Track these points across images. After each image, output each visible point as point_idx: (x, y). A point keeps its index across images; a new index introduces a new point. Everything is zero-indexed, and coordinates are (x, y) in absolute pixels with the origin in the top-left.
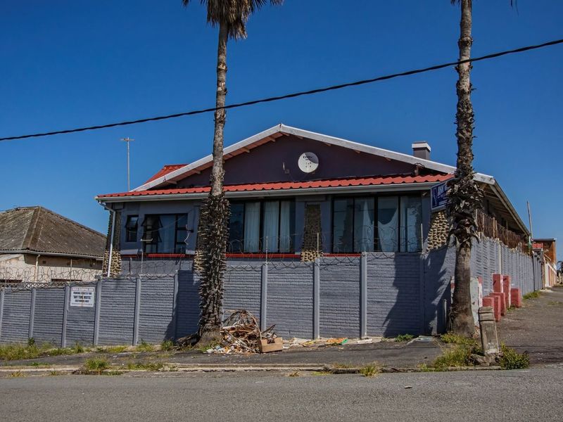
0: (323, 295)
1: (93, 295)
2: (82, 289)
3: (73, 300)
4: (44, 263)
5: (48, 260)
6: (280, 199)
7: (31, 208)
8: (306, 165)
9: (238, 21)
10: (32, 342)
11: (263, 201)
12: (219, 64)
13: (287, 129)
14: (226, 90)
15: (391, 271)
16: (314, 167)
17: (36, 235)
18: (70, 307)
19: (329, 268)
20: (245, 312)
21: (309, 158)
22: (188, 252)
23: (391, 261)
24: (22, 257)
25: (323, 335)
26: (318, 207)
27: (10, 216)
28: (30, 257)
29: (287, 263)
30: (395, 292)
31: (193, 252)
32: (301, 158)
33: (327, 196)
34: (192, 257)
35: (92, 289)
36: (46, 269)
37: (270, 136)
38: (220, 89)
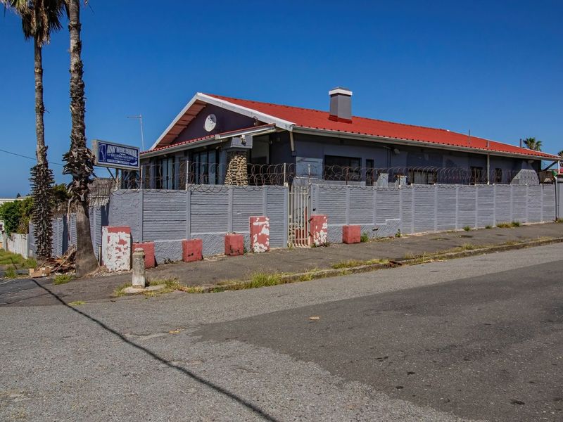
8: (210, 125)
13: (200, 96)
16: (214, 125)
21: (212, 119)
32: (207, 119)
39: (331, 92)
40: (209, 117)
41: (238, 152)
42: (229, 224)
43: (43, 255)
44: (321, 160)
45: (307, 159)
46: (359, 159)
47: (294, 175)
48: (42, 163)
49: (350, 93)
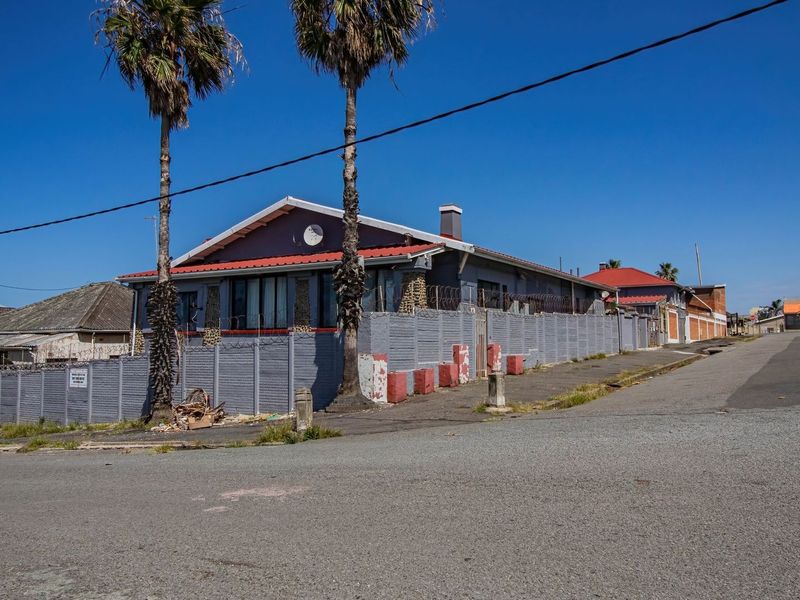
0: (262, 373)
1: (86, 377)
2: (78, 371)
3: (72, 381)
4: (101, 341)
5: (106, 338)
6: (276, 276)
7: (102, 284)
8: (312, 238)
9: (178, 112)
10: (42, 421)
11: (262, 277)
12: (162, 155)
13: (293, 201)
14: (169, 180)
15: (312, 349)
16: (319, 238)
17: (96, 312)
18: (71, 388)
19: (266, 348)
20: (202, 391)
21: (315, 230)
22: (198, 329)
23: (313, 341)
24: (77, 335)
25: (262, 411)
26: (307, 281)
27: (83, 292)
28: (85, 336)
29: (274, 338)
30: (315, 369)
31: (202, 330)
32: (307, 230)
33: (313, 272)
34: (203, 334)
35: (85, 371)
36: (104, 345)
37: (280, 209)
38: (163, 180)
39: (442, 209)
40: (310, 227)
41: (418, 273)
42: (441, 353)
43: (165, 403)
44: (476, 285)
45: (469, 283)
46: (497, 285)
47: (460, 301)
48: (167, 280)
49: (460, 211)
